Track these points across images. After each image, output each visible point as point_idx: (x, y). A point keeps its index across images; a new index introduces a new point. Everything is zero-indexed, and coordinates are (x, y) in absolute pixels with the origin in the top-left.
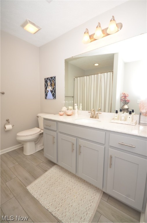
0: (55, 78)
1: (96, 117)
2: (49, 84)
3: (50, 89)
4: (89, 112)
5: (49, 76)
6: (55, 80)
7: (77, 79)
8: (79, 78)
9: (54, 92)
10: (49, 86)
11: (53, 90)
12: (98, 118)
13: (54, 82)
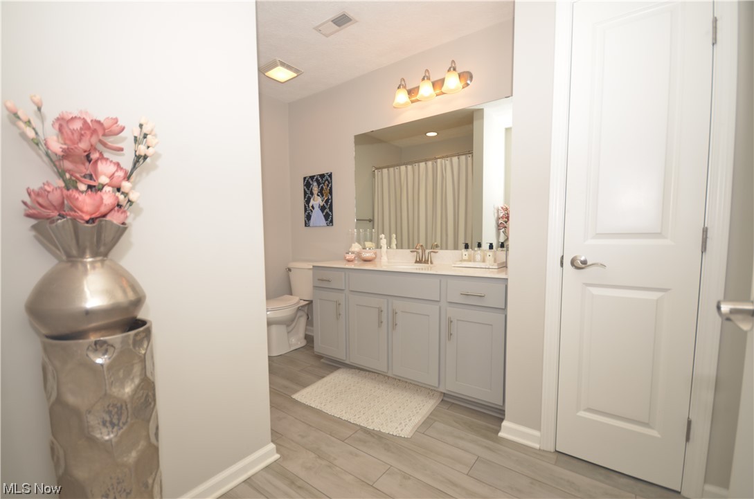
0: (330, 176)
1: (428, 261)
2: (316, 189)
3: (317, 201)
4: (412, 252)
5: (316, 172)
6: (330, 182)
7: (379, 173)
8: (385, 171)
9: (327, 210)
10: (316, 196)
11: (327, 205)
12: (431, 263)
13: (328, 186)
